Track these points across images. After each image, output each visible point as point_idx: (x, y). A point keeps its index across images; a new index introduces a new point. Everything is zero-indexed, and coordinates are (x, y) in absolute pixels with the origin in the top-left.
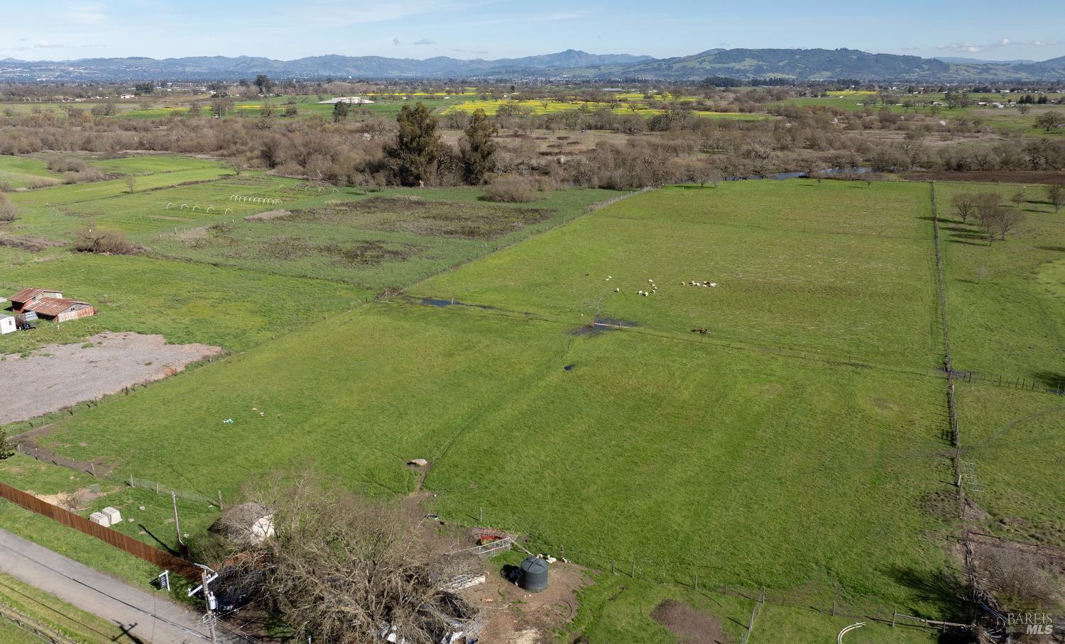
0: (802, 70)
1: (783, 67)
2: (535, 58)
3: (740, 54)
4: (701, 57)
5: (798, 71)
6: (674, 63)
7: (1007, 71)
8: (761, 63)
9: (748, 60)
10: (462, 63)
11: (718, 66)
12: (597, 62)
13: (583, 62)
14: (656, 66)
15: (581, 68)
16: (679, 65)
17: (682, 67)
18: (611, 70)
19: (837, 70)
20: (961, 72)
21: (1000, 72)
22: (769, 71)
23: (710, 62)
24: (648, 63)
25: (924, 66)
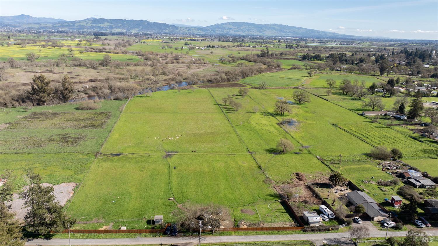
0: (128, 28)
1: (120, 26)
3: (102, 21)
4: (87, 21)
5: (126, 28)
6: (75, 23)
7: (196, 30)
8: (111, 24)
9: (106, 23)
11: (94, 25)
13: (31, 21)
14: (67, 24)
17: (79, 25)
18: (47, 26)
19: (141, 28)
20: (182, 30)
21: (194, 30)
22: (115, 28)
23: (90, 23)
24: (63, 23)
25: (170, 27)
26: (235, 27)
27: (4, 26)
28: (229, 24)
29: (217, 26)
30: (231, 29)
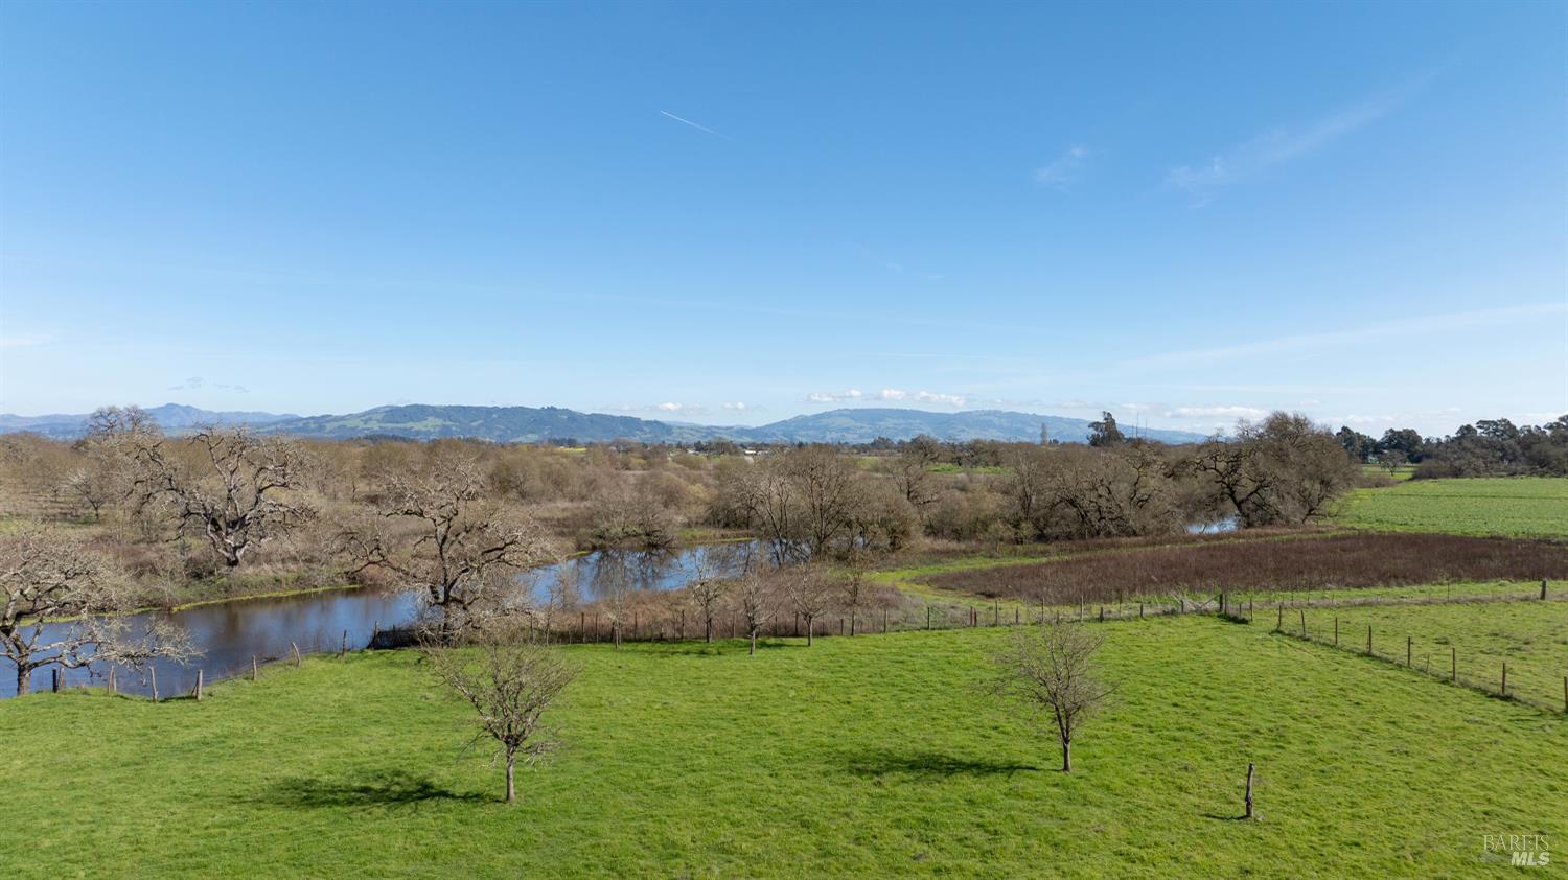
0: (501, 433)
3: (419, 412)
4: (367, 416)
5: (497, 433)
6: (328, 422)
8: (449, 423)
9: (430, 419)
14: (300, 425)
16: (335, 425)
17: (339, 427)
23: (378, 420)
24: (290, 422)
25: (645, 428)
26: (859, 425)
28: (841, 415)
29: (802, 422)
30: (848, 428)
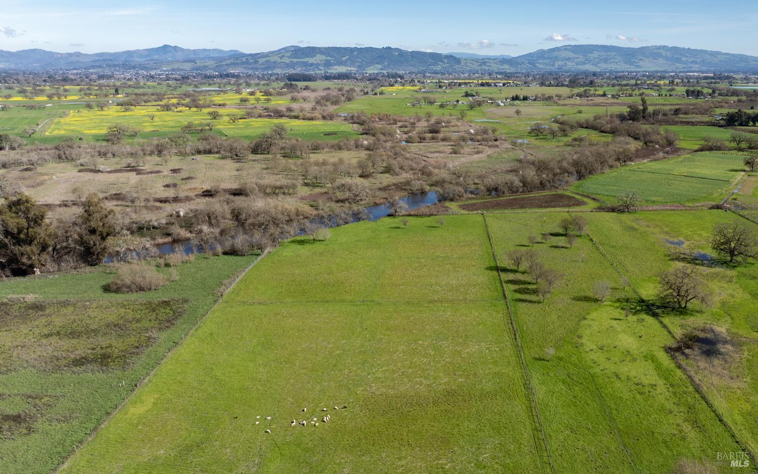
0: (360, 64)
1: (346, 61)
2: (134, 52)
3: (312, 51)
4: (281, 52)
5: (357, 64)
6: (260, 58)
7: (497, 64)
8: (329, 58)
9: (318, 55)
10: (59, 56)
11: (295, 60)
12: (192, 56)
13: (180, 56)
14: (244, 60)
15: (177, 61)
16: (264, 59)
17: (267, 61)
18: (206, 64)
19: (386, 64)
20: (468, 64)
21: (492, 65)
22: (336, 65)
24: (237, 58)
25: (445, 60)
26: (576, 56)
27: (130, 68)
28: (566, 49)
29: (541, 54)
30: (569, 58)
